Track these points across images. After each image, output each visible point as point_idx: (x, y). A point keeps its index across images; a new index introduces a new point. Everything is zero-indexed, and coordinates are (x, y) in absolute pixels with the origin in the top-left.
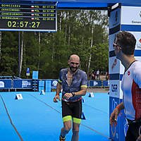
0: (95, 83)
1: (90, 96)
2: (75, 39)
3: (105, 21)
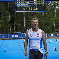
0: (58, 35)
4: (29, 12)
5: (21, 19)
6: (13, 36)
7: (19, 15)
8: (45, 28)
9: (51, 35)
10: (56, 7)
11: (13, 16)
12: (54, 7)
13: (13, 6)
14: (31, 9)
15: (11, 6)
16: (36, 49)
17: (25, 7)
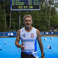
0: (52, 33)
1: (51, 39)
2: (43, 14)
3: (56, 5)
4: (25, 10)
5: (17, 18)
6: (9, 34)
7: (14, 13)
8: (40, 26)
9: (46, 33)
10: (51, 6)
11: (8, 14)
12: (49, 5)
13: (8, 5)
14: (26, 8)
15: (6, 4)
16: (29, 53)
17: (20, 6)
